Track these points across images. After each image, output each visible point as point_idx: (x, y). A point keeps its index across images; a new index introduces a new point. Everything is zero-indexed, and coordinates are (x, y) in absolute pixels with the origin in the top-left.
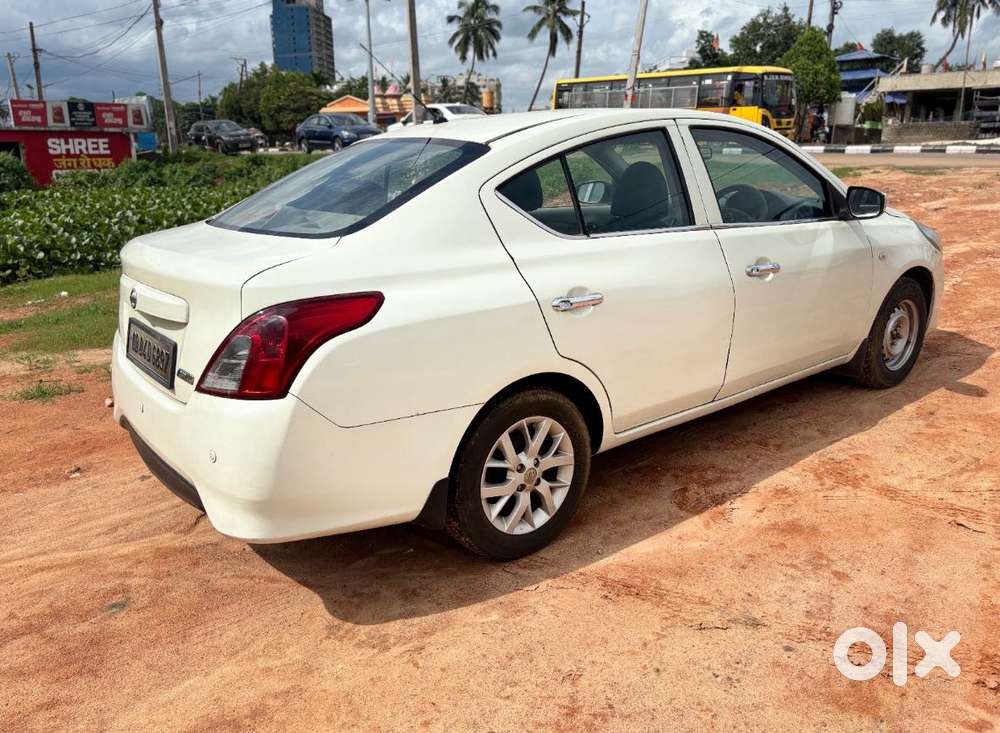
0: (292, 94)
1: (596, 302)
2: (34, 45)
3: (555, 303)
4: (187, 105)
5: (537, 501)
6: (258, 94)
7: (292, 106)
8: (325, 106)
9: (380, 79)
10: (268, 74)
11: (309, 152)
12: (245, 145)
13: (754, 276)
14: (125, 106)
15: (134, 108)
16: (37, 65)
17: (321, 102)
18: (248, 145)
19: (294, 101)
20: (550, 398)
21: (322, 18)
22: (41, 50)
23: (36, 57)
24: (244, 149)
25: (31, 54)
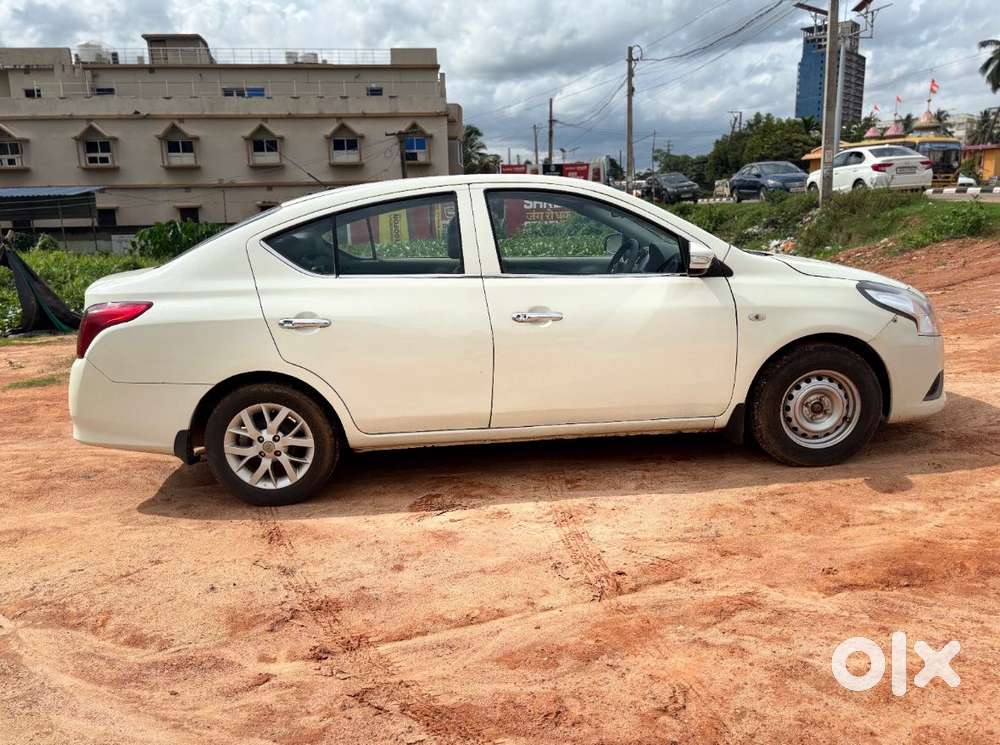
0: (777, 142)
1: (325, 325)
2: (551, 116)
3: (281, 322)
4: (698, 158)
5: (278, 471)
6: (745, 145)
7: (774, 154)
8: (809, 152)
9: (904, 117)
10: (762, 124)
11: (739, 201)
12: (687, 196)
13: (522, 321)
14: (588, 165)
15: (595, 166)
16: (551, 133)
17: (806, 148)
18: (690, 195)
19: (777, 149)
20: (285, 392)
21: (855, 58)
22: (555, 121)
23: (551, 127)
24: (687, 199)
25: (548, 124)
